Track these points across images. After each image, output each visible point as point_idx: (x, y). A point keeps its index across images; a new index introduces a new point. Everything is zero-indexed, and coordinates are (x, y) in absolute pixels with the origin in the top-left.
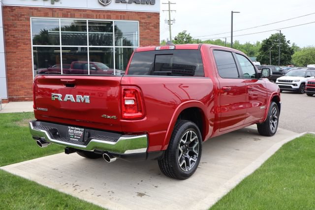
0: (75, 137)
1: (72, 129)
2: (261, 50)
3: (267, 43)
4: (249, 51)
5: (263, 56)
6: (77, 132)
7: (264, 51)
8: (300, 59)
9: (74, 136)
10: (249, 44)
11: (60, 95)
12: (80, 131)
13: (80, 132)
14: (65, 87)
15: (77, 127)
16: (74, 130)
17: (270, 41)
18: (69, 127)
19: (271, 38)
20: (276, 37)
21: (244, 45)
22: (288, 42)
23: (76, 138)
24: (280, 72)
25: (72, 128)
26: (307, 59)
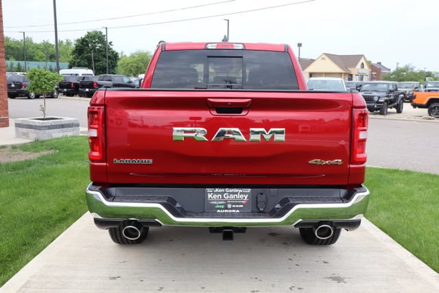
2: (74, 52)
3: (82, 43)
4: (48, 53)
5: (79, 60)
6: (232, 197)
7: (80, 54)
8: (129, 66)
9: (225, 205)
10: (47, 43)
13: (240, 196)
14: (215, 113)
17: (86, 41)
18: (209, 190)
19: (87, 37)
20: (94, 36)
21: (40, 45)
22: (110, 43)
24: (130, 84)
26: (137, 67)
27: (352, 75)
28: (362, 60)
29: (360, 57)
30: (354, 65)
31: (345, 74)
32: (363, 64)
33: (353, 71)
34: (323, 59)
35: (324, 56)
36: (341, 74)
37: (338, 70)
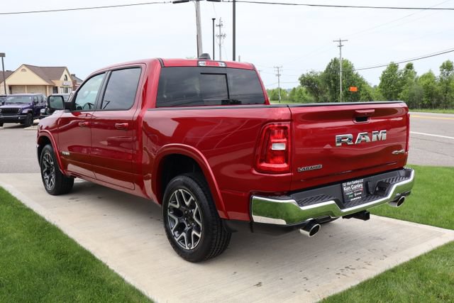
0: (355, 195)
1: (347, 186)
6: (355, 187)
9: (353, 194)
11: (350, 136)
12: (360, 183)
13: (359, 186)
14: (355, 122)
15: (354, 179)
16: (350, 186)
23: (357, 196)
25: (348, 184)
27: (57, 87)
28: (65, 73)
29: (63, 68)
30: (58, 77)
31: (50, 86)
32: (66, 76)
33: (58, 83)
34: (24, 70)
35: (24, 67)
36: (46, 86)
37: (42, 82)
